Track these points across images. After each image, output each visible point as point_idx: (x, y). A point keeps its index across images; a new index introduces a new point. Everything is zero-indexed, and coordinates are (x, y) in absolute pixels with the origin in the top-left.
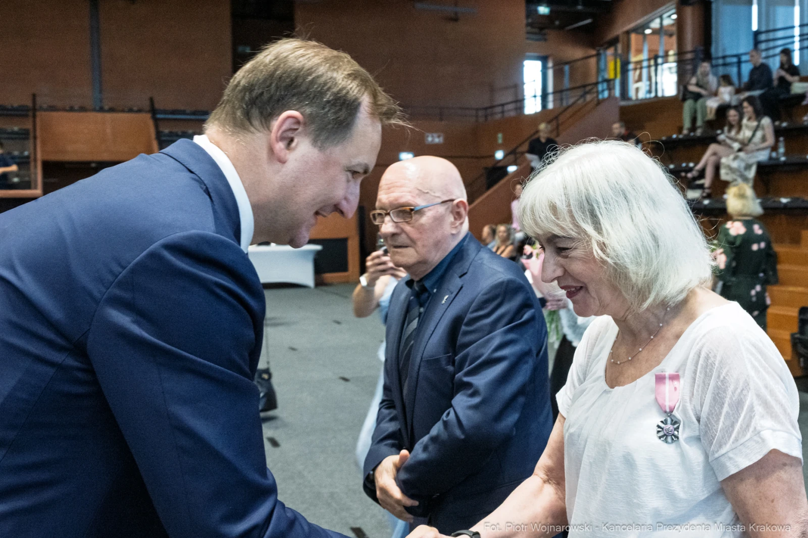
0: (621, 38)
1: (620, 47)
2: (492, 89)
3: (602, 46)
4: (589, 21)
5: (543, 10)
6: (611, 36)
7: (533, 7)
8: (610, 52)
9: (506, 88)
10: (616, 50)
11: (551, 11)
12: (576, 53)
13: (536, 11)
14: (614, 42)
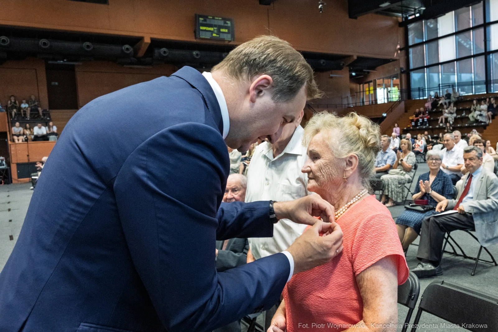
0: (373, 81)
1: (372, 84)
2: (342, 98)
3: (362, 83)
4: (362, 76)
5: (354, 74)
6: (369, 80)
7: (351, 73)
8: (366, 86)
9: (345, 98)
10: (369, 85)
11: (356, 74)
12: (354, 86)
13: (352, 74)
14: (369, 82)
